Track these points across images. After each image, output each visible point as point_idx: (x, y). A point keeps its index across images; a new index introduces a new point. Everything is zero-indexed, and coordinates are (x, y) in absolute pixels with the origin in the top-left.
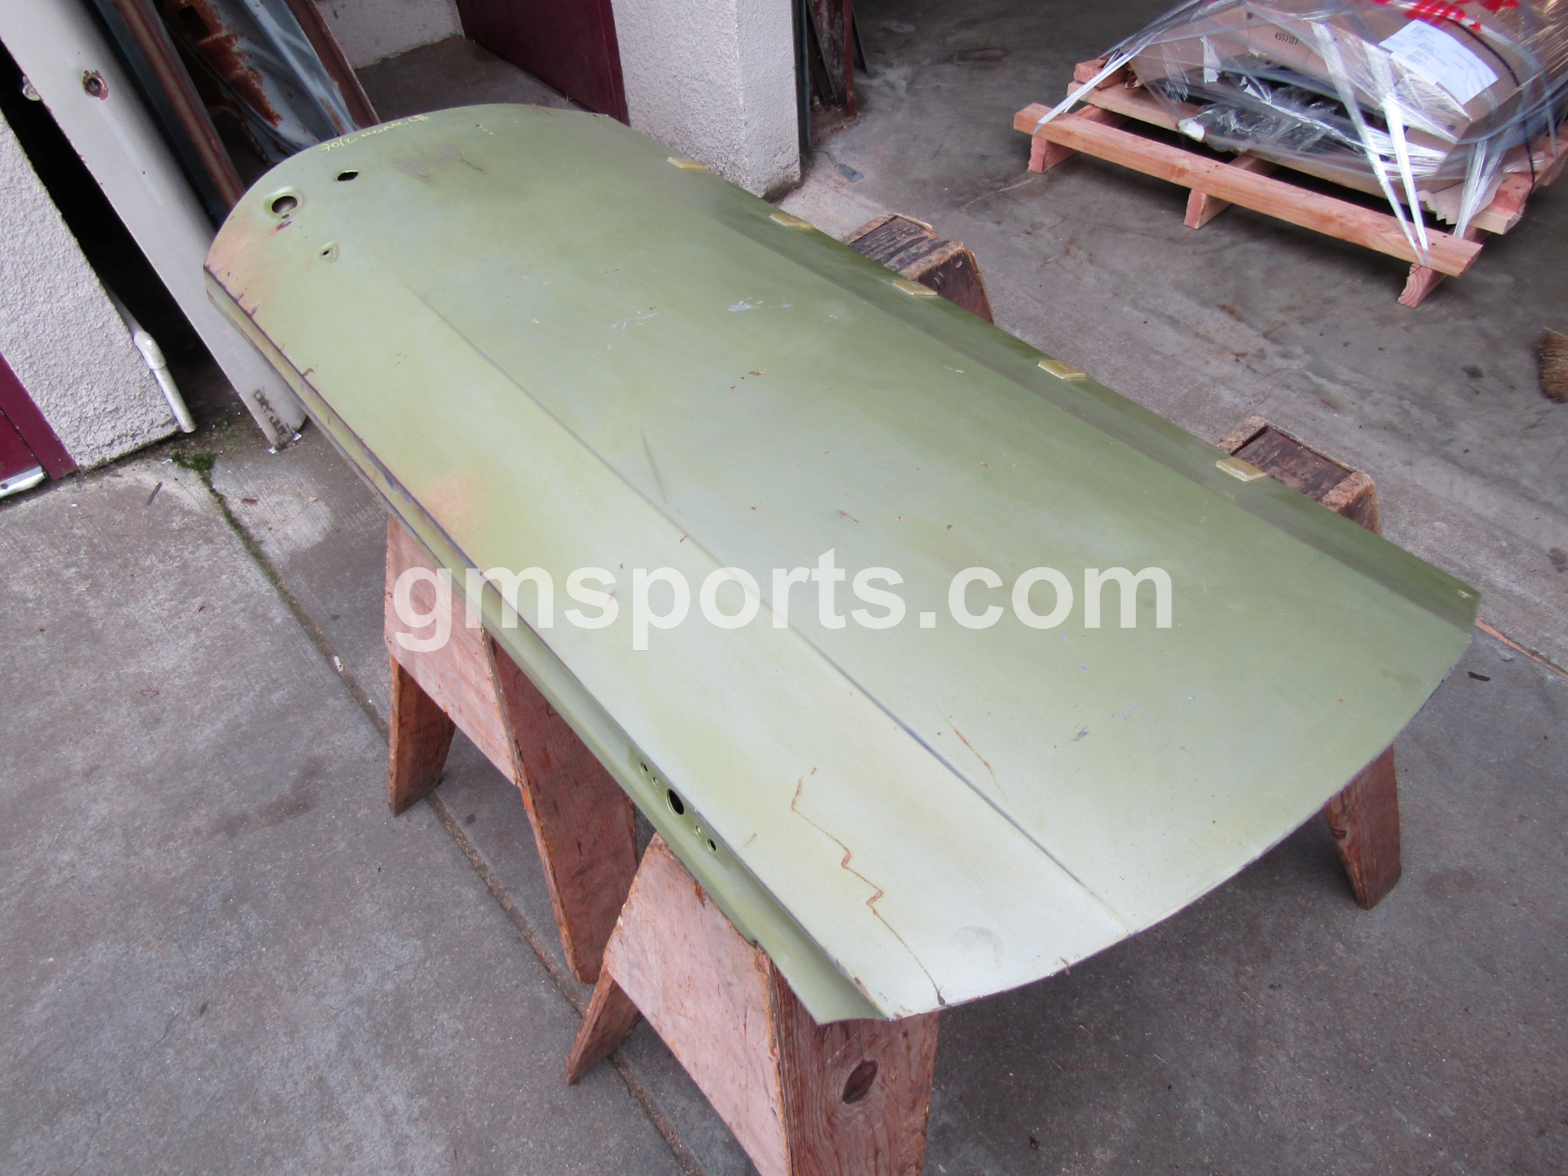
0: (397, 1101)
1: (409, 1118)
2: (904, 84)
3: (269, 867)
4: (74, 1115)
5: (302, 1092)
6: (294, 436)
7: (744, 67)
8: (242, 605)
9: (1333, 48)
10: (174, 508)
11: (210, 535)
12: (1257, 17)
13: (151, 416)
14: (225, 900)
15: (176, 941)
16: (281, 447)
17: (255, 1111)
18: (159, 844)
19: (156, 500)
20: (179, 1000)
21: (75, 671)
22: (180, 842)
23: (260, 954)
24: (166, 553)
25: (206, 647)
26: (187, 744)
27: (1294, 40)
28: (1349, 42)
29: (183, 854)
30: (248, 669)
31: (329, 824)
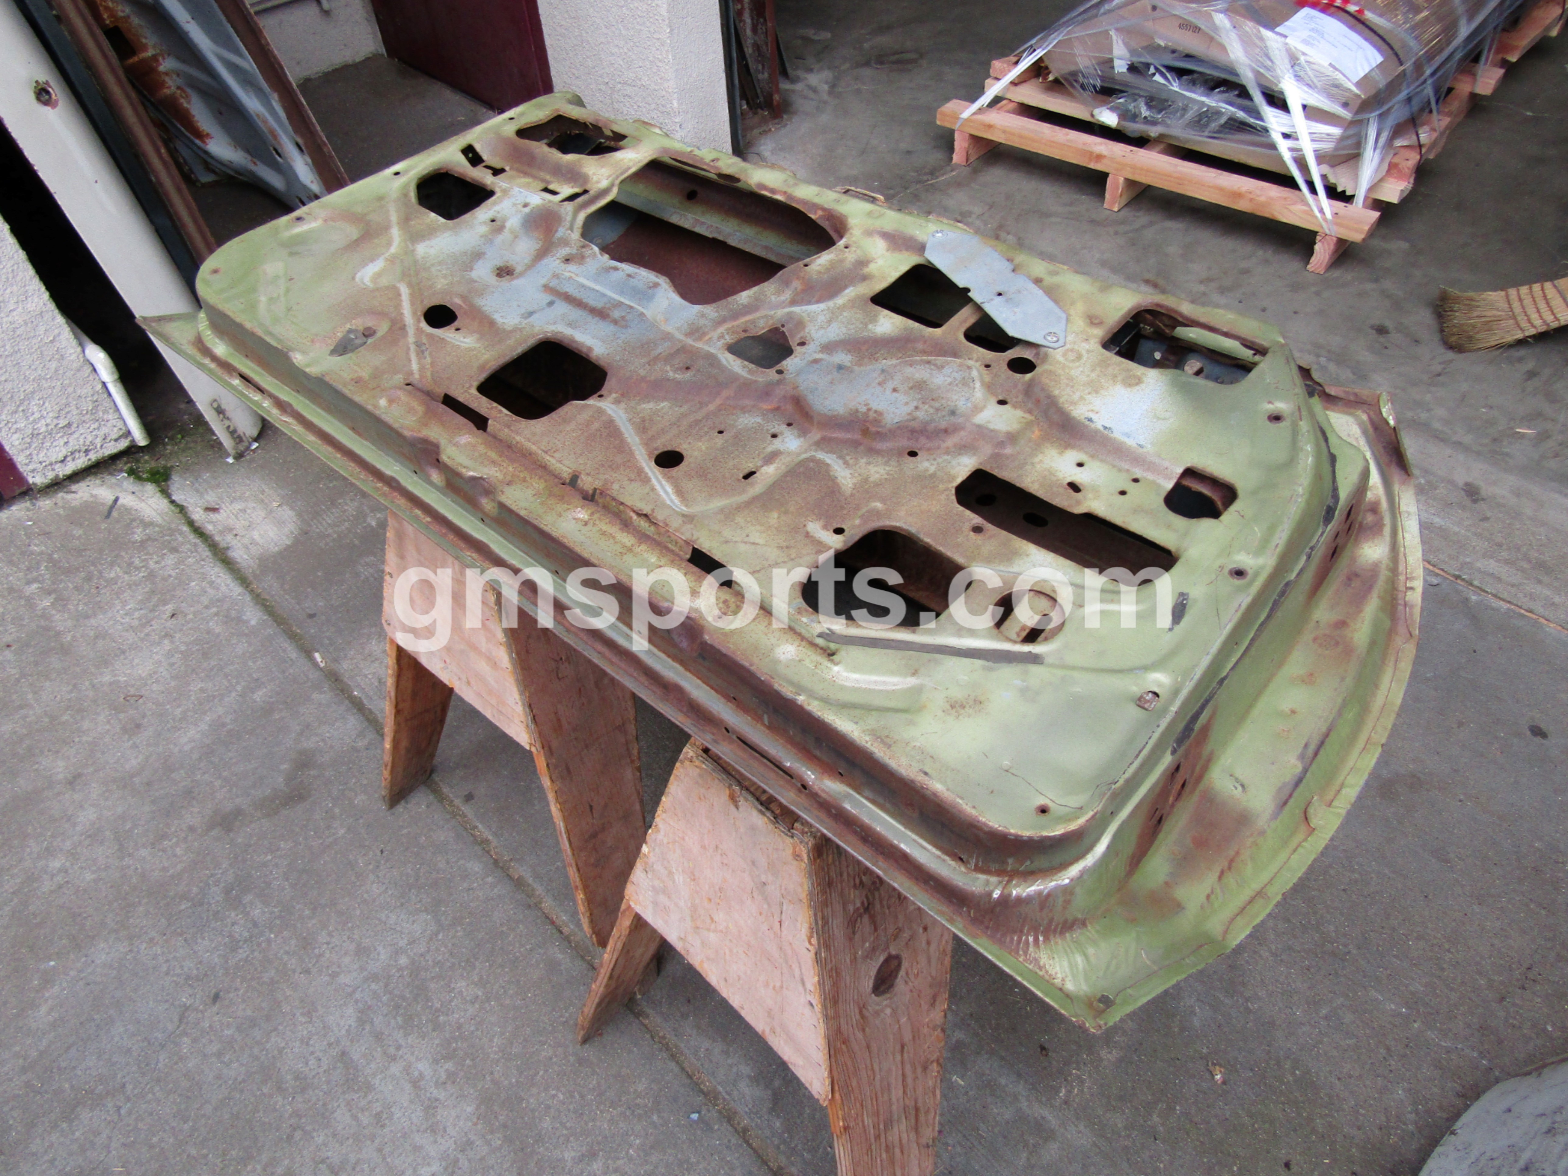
0: (423, 1067)
1: (437, 1082)
2: (826, 87)
3: (269, 857)
4: (91, 1110)
5: (325, 1067)
6: (250, 445)
7: (677, 70)
8: (215, 610)
9: (1233, 35)
10: (134, 520)
11: (175, 544)
12: (1163, 10)
13: (104, 430)
14: (227, 892)
15: (181, 935)
16: (239, 456)
17: (280, 1089)
18: (153, 844)
19: (115, 514)
20: (190, 992)
21: (47, 684)
22: (174, 840)
23: (269, 941)
24: (130, 564)
25: (182, 653)
26: (172, 746)
27: (1196, 29)
28: (1247, 29)
29: (179, 851)
30: (227, 670)
31: (327, 812)
